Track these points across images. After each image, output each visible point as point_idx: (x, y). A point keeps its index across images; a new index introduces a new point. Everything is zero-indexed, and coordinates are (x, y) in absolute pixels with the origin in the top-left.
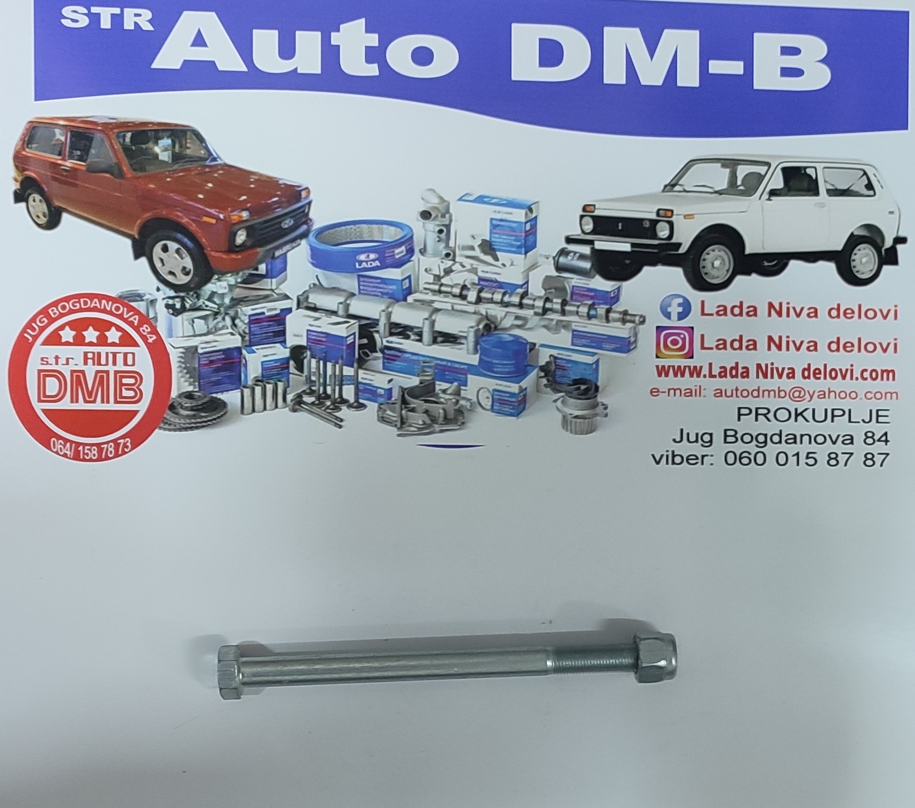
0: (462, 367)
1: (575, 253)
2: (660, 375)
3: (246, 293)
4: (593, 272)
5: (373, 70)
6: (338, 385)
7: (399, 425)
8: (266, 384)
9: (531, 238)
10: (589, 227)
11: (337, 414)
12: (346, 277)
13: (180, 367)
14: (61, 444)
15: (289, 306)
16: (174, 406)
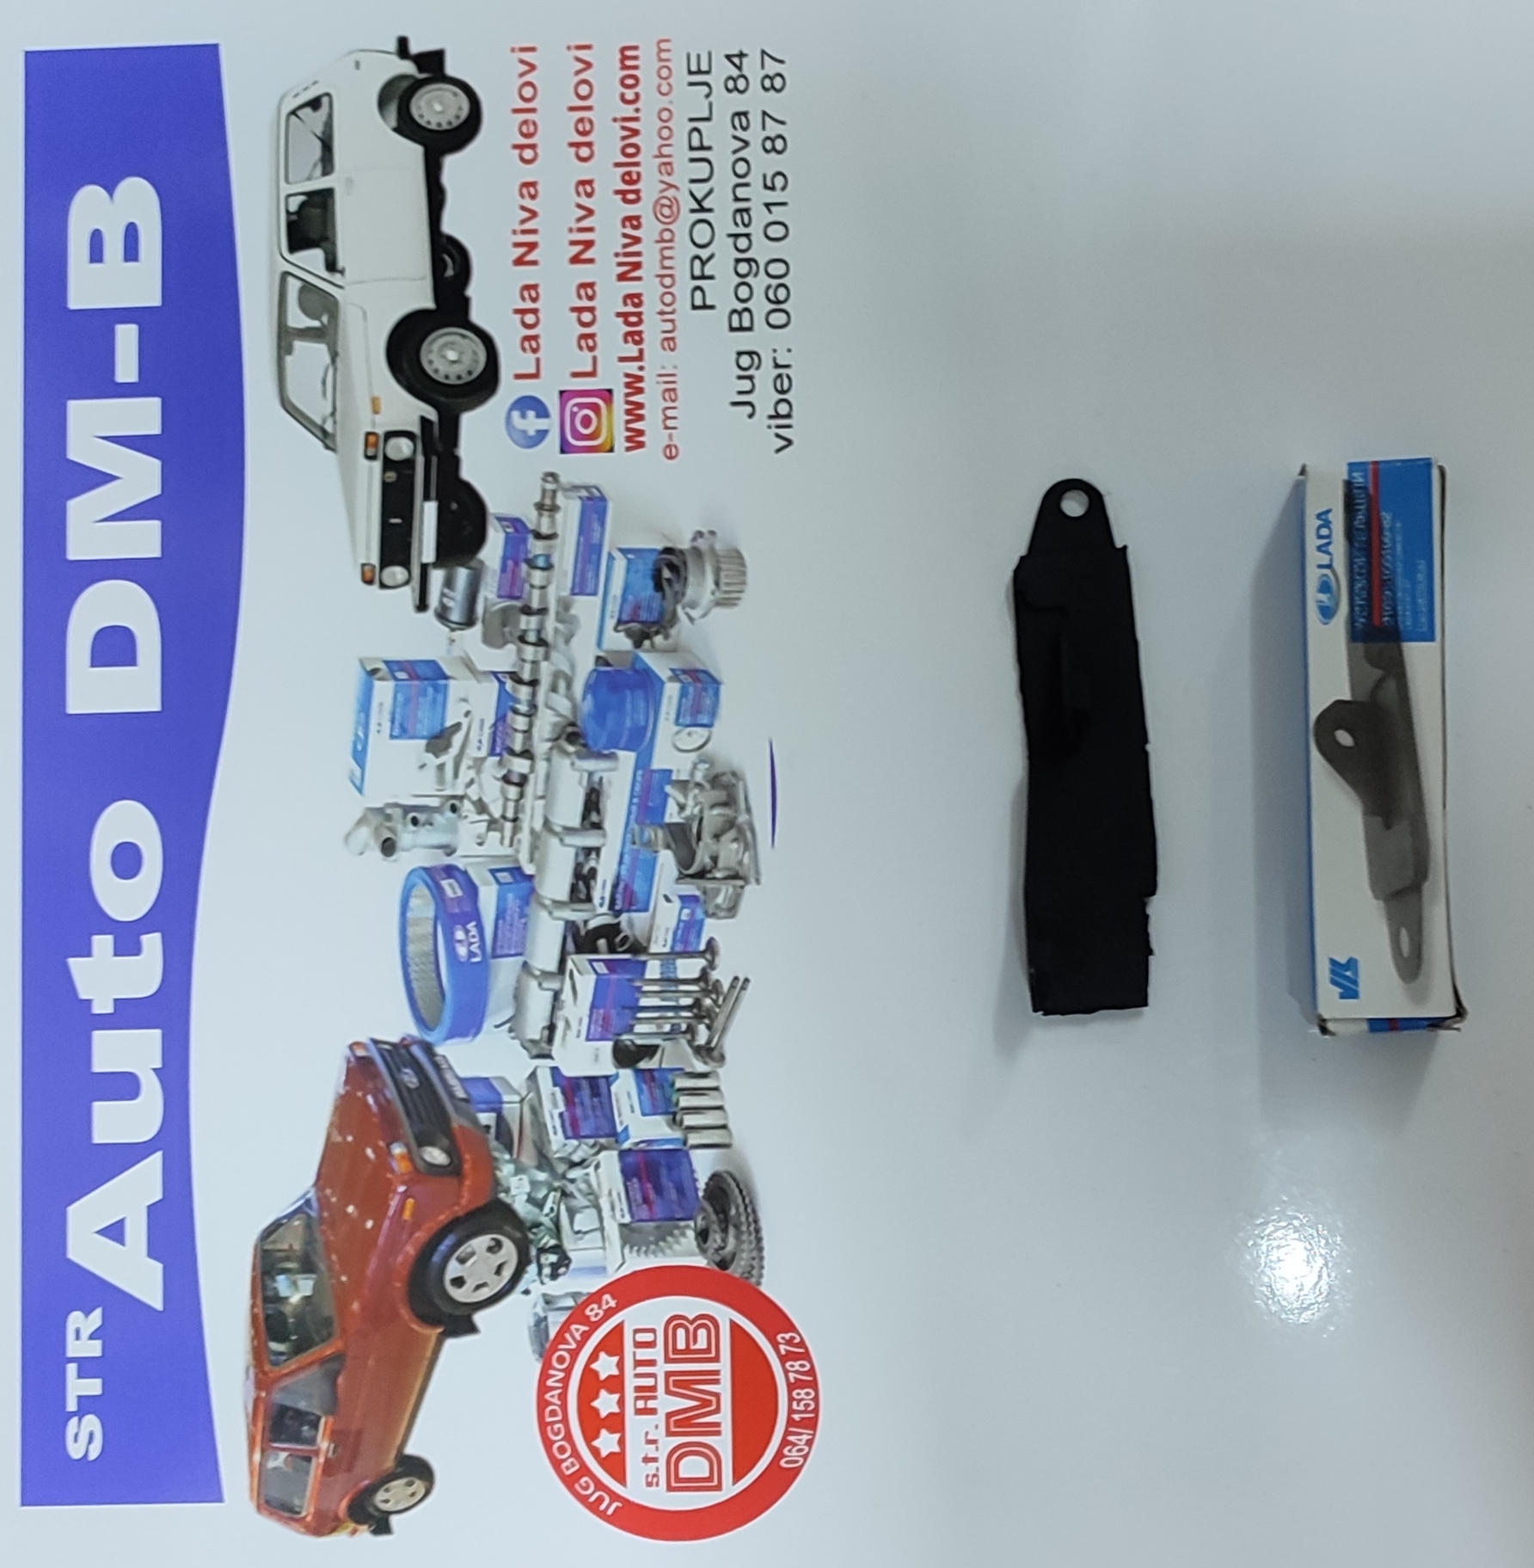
0: (639, 778)
1: (443, 595)
2: (641, 445)
3: (528, 1143)
4: (473, 564)
5: (152, 942)
6: (677, 986)
7: (740, 883)
8: (679, 1108)
9: (421, 671)
10: (397, 573)
11: (726, 986)
12: (495, 977)
13: (654, 1253)
14: (790, 1451)
15: (548, 1072)
16: (721, 1261)
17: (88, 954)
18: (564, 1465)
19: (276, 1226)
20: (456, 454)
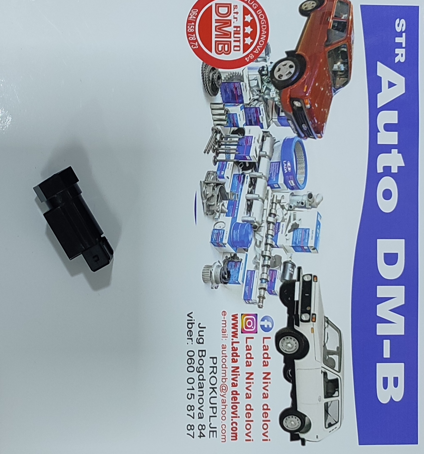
0: (236, 214)
1: (293, 272)
2: (233, 316)
3: (270, 107)
4: (284, 281)
5: (380, 170)
6: (225, 151)
7: (205, 182)
8: (226, 115)
9: (300, 249)
10: (307, 279)
11: (211, 151)
12: (279, 156)
13: (234, 73)
14: (195, 14)
15: (264, 127)
16: (214, 70)
17: (399, 167)
18: (261, 12)
19: (344, 85)
20: (288, 315)
